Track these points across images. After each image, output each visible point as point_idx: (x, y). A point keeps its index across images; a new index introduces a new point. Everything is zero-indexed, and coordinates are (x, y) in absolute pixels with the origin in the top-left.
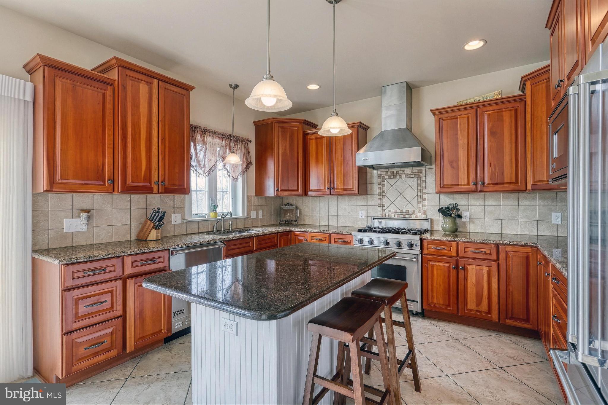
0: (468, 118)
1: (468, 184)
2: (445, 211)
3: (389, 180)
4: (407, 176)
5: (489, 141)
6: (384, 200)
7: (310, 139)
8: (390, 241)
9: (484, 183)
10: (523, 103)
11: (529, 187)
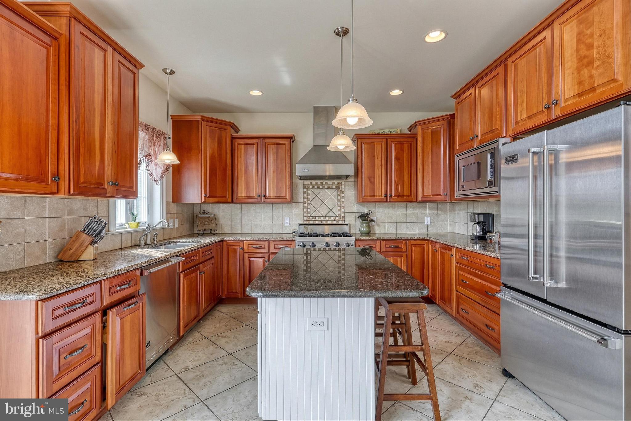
0: (381, 144)
1: (382, 196)
2: (364, 217)
3: (313, 190)
4: (330, 187)
5: (396, 165)
6: (309, 207)
7: (238, 144)
8: (330, 243)
9: (391, 196)
10: (415, 140)
11: (420, 198)
